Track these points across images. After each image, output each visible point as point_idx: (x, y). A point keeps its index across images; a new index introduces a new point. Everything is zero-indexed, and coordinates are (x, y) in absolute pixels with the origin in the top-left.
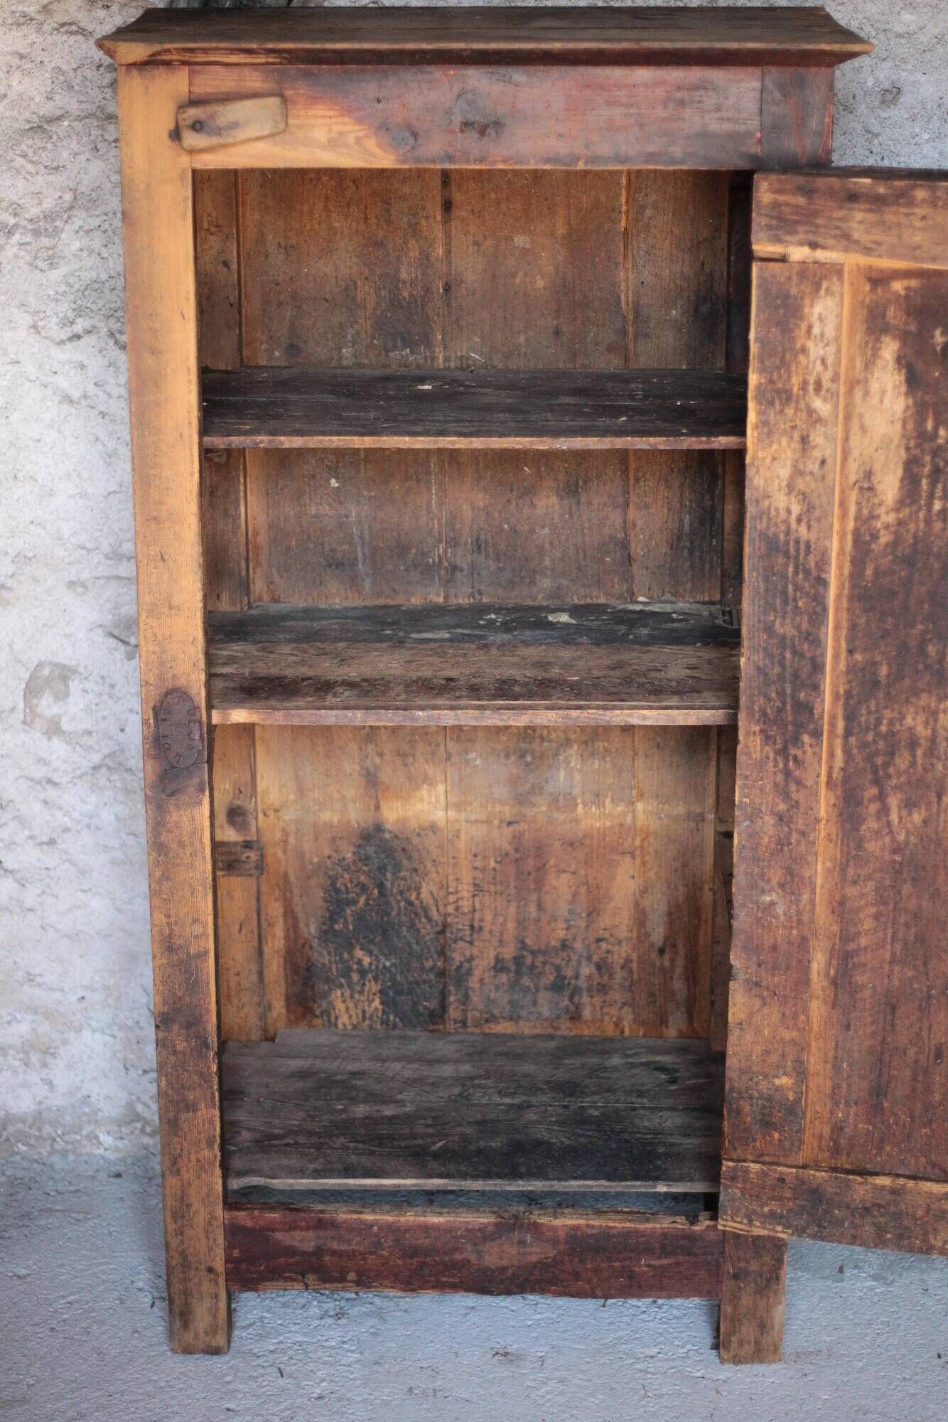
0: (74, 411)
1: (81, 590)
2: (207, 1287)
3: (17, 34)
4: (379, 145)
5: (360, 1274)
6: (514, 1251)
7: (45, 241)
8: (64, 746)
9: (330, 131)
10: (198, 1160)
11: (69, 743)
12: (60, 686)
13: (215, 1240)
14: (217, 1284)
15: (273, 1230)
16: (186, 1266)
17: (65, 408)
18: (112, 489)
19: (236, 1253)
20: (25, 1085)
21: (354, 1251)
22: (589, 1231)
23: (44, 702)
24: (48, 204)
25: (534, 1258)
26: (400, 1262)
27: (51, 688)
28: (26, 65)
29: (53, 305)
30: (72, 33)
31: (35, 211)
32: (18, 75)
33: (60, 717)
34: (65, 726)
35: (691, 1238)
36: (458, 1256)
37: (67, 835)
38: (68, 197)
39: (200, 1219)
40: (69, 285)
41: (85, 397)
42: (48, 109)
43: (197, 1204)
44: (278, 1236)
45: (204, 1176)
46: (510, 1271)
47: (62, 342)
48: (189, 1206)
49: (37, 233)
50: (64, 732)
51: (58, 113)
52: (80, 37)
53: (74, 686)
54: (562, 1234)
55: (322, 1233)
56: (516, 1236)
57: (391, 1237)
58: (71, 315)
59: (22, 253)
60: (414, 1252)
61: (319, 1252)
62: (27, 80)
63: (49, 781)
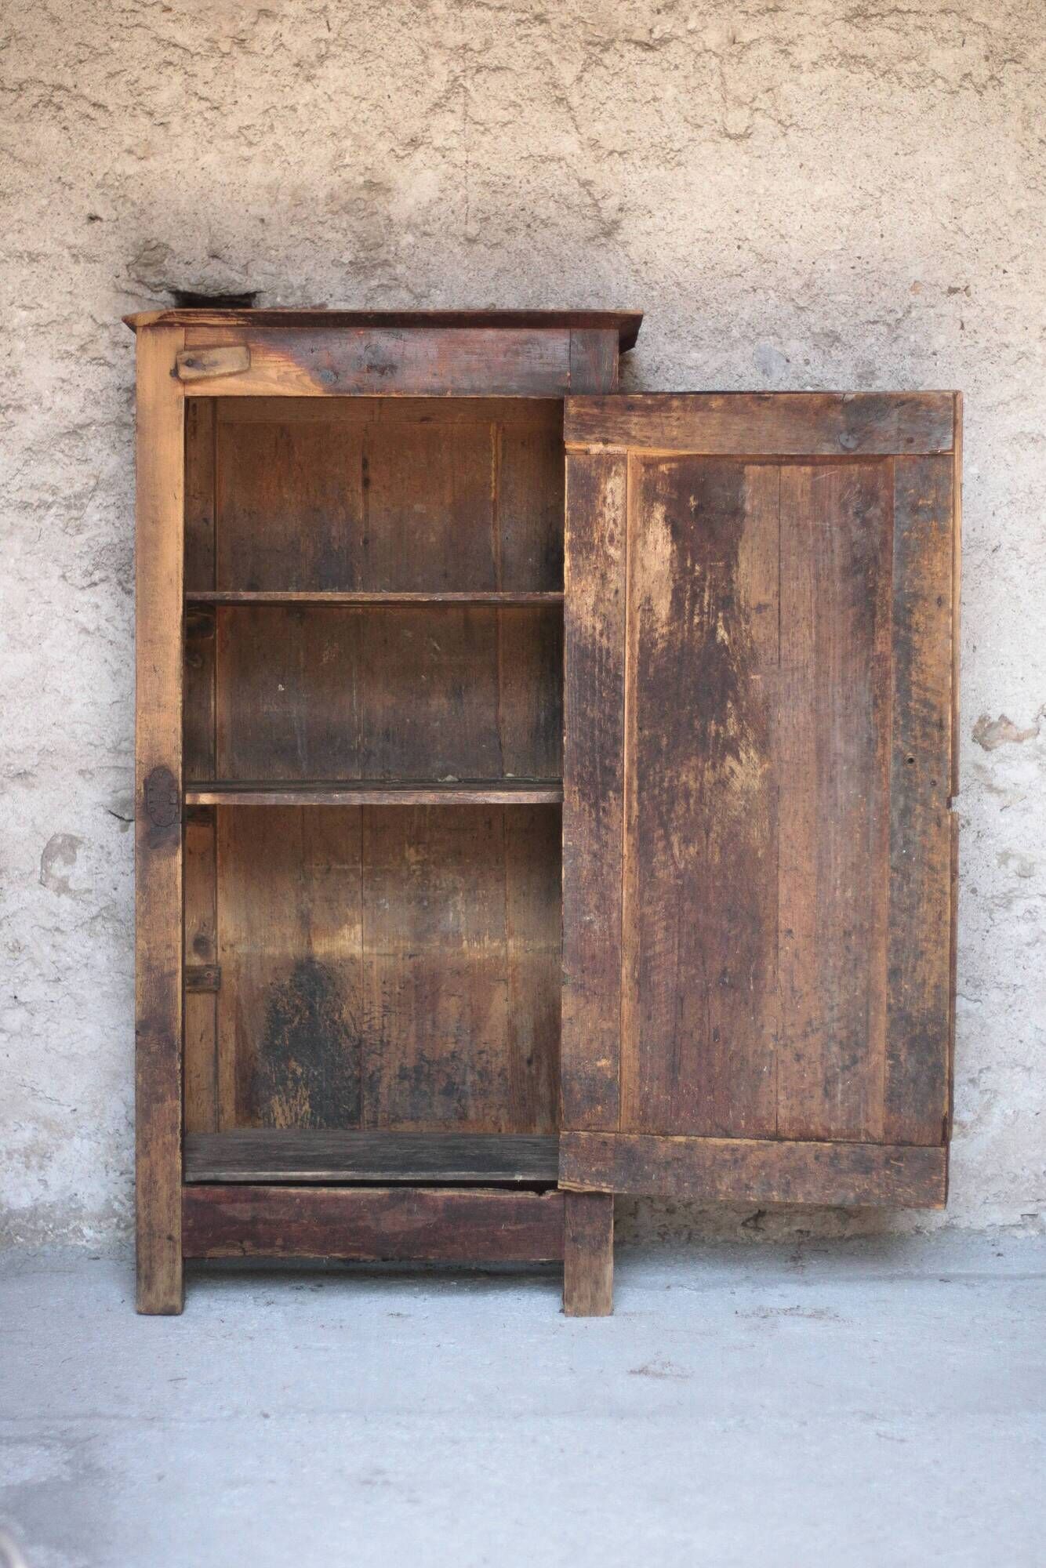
0: (89, 639)
1: (88, 776)
2: (166, 1254)
3: (60, 364)
4: (312, 380)
6: (404, 1218)
7: (74, 513)
8: (70, 901)
9: (279, 371)
10: (164, 1144)
11: (74, 899)
12: (69, 852)
13: (174, 1212)
14: (175, 1250)
15: (219, 1203)
16: (151, 1234)
17: (83, 637)
18: (115, 699)
19: (190, 1222)
20: (26, 1185)
21: (281, 1220)
22: (463, 1200)
23: (56, 865)
24: (78, 488)
25: (420, 1225)
26: (315, 1229)
27: (63, 854)
28: (67, 387)
29: (78, 560)
30: (101, 365)
31: (68, 492)
32: (60, 394)
33: (68, 877)
34: (72, 885)
35: (539, 1206)
36: (361, 1224)
37: (69, 973)
38: (92, 483)
39: (163, 1194)
40: (90, 546)
41: (98, 629)
42: (80, 419)
43: (161, 1182)
44: (223, 1209)
45: (168, 1156)
46: (401, 1236)
47: (83, 588)
48: (155, 1182)
49: (68, 507)
50: (70, 890)
51: (88, 421)
52: (106, 368)
53: (80, 853)
54: (443, 1203)
56: (408, 1206)
57: (311, 1209)
58: (91, 568)
59: (57, 522)
60: (327, 1220)
62: (67, 397)
63: (57, 929)
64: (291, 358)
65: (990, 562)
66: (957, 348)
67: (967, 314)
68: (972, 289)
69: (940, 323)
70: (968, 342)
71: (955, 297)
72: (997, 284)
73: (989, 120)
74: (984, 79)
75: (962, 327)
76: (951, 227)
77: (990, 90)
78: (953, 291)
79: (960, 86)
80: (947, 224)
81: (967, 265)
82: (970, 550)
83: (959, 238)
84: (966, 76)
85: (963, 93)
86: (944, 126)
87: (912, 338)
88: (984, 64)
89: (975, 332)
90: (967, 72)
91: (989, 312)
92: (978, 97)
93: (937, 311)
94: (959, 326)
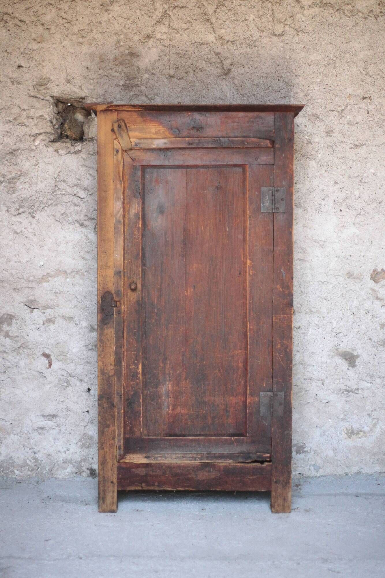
0: (18, 236)
1: (17, 291)
2: (111, 489)
4: (169, 133)
5: (159, 483)
6: (207, 474)
7: (12, 185)
8: (10, 341)
12: (9, 321)
13: (114, 472)
14: (114, 487)
15: (132, 468)
16: (105, 480)
19: (120, 476)
21: (157, 475)
22: (230, 467)
23: (4, 326)
25: (213, 477)
27: (7, 322)
28: (9, 134)
29: (13, 204)
30: (23, 126)
32: (6, 137)
33: (9, 331)
34: (10, 334)
35: (262, 469)
36: (189, 476)
38: (18, 173)
39: (110, 465)
41: (21, 232)
42: (15, 147)
43: (109, 460)
44: (134, 470)
45: (111, 449)
46: (206, 481)
47: (15, 215)
48: (106, 460)
50: (10, 336)
51: (18, 148)
52: (25, 127)
53: (14, 321)
54: (222, 468)
55: (147, 469)
56: (207, 469)
57: (169, 470)
58: (18, 207)
59: (5, 189)
60: (177, 475)
61: (146, 475)
62: (9, 139)
63: (5, 352)
64: (160, 124)
65: (378, 207)
66: (366, 121)
67: (370, 108)
68: (372, 98)
69: (359, 111)
70: (370, 119)
71: (365, 101)
72: (382, 96)
73: (380, 30)
74: (378, 13)
75: (368, 113)
76: (364, 72)
77: (381, 17)
78: (364, 98)
79: (368, 16)
80: (362, 71)
81: (371, 88)
82: (370, 203)
83: (367, 77)
84: (371, 11)
85: (369, 18)
86: (362, 32)
87: (348, 117)
88: (378, 7)
89: (373, 115)
90: (371, 10)
91: (379, 107)
92: (375, 20)
93: (358, 106)
94: (367, 112)
